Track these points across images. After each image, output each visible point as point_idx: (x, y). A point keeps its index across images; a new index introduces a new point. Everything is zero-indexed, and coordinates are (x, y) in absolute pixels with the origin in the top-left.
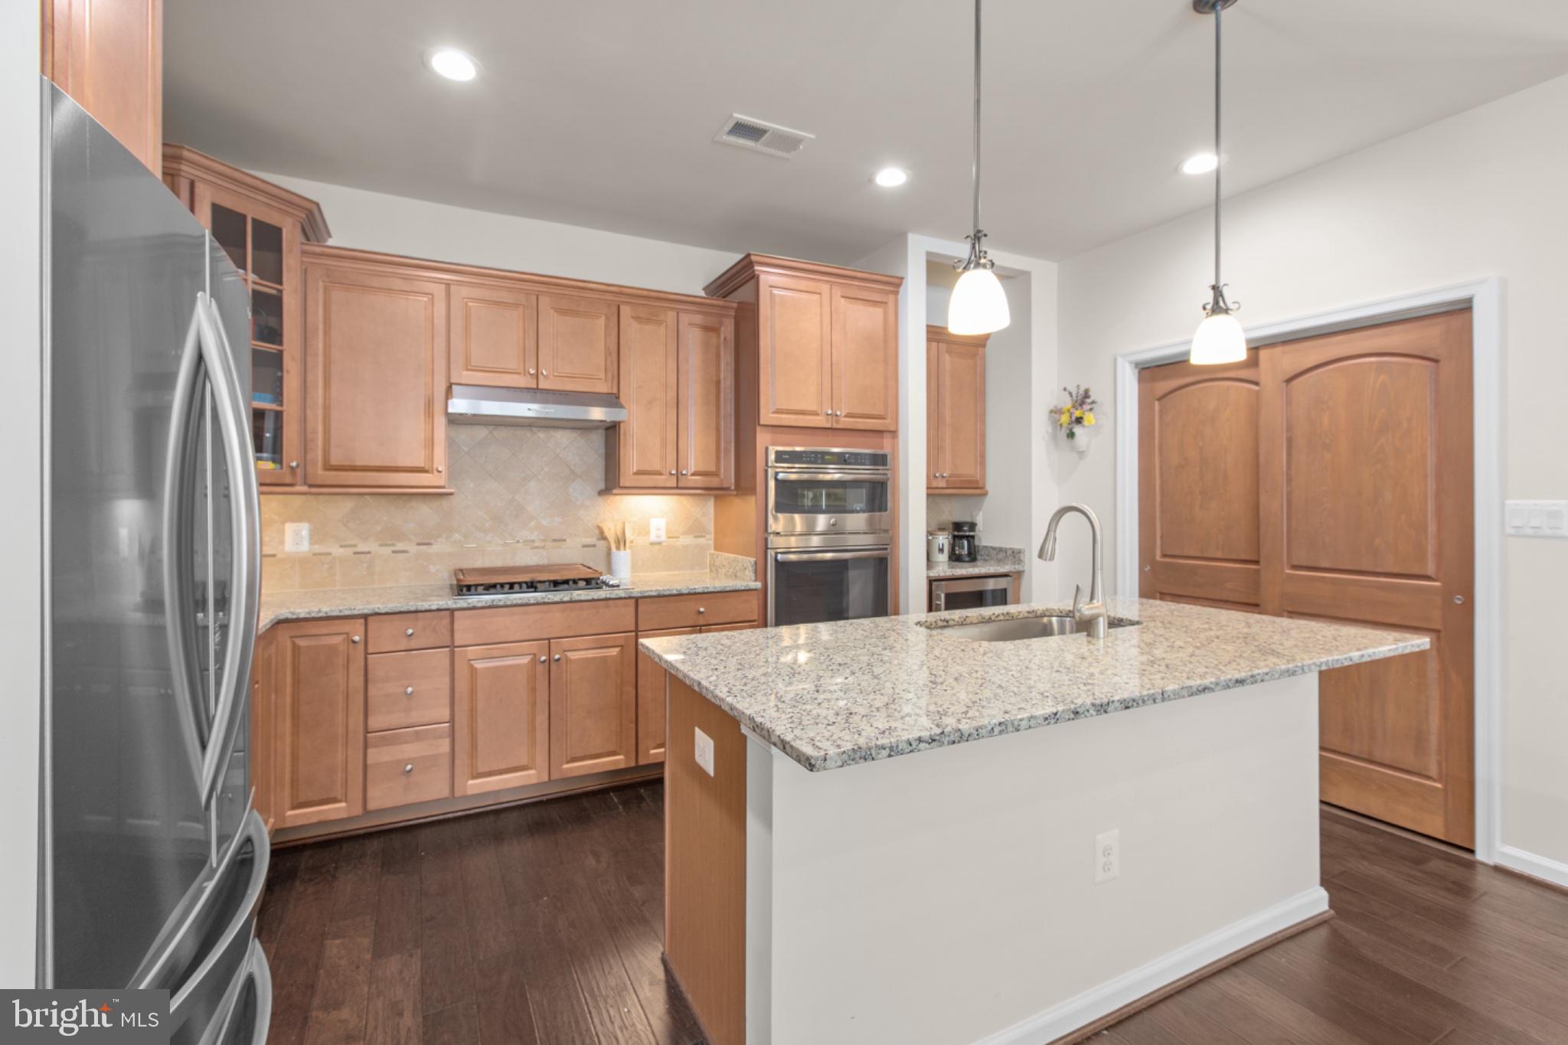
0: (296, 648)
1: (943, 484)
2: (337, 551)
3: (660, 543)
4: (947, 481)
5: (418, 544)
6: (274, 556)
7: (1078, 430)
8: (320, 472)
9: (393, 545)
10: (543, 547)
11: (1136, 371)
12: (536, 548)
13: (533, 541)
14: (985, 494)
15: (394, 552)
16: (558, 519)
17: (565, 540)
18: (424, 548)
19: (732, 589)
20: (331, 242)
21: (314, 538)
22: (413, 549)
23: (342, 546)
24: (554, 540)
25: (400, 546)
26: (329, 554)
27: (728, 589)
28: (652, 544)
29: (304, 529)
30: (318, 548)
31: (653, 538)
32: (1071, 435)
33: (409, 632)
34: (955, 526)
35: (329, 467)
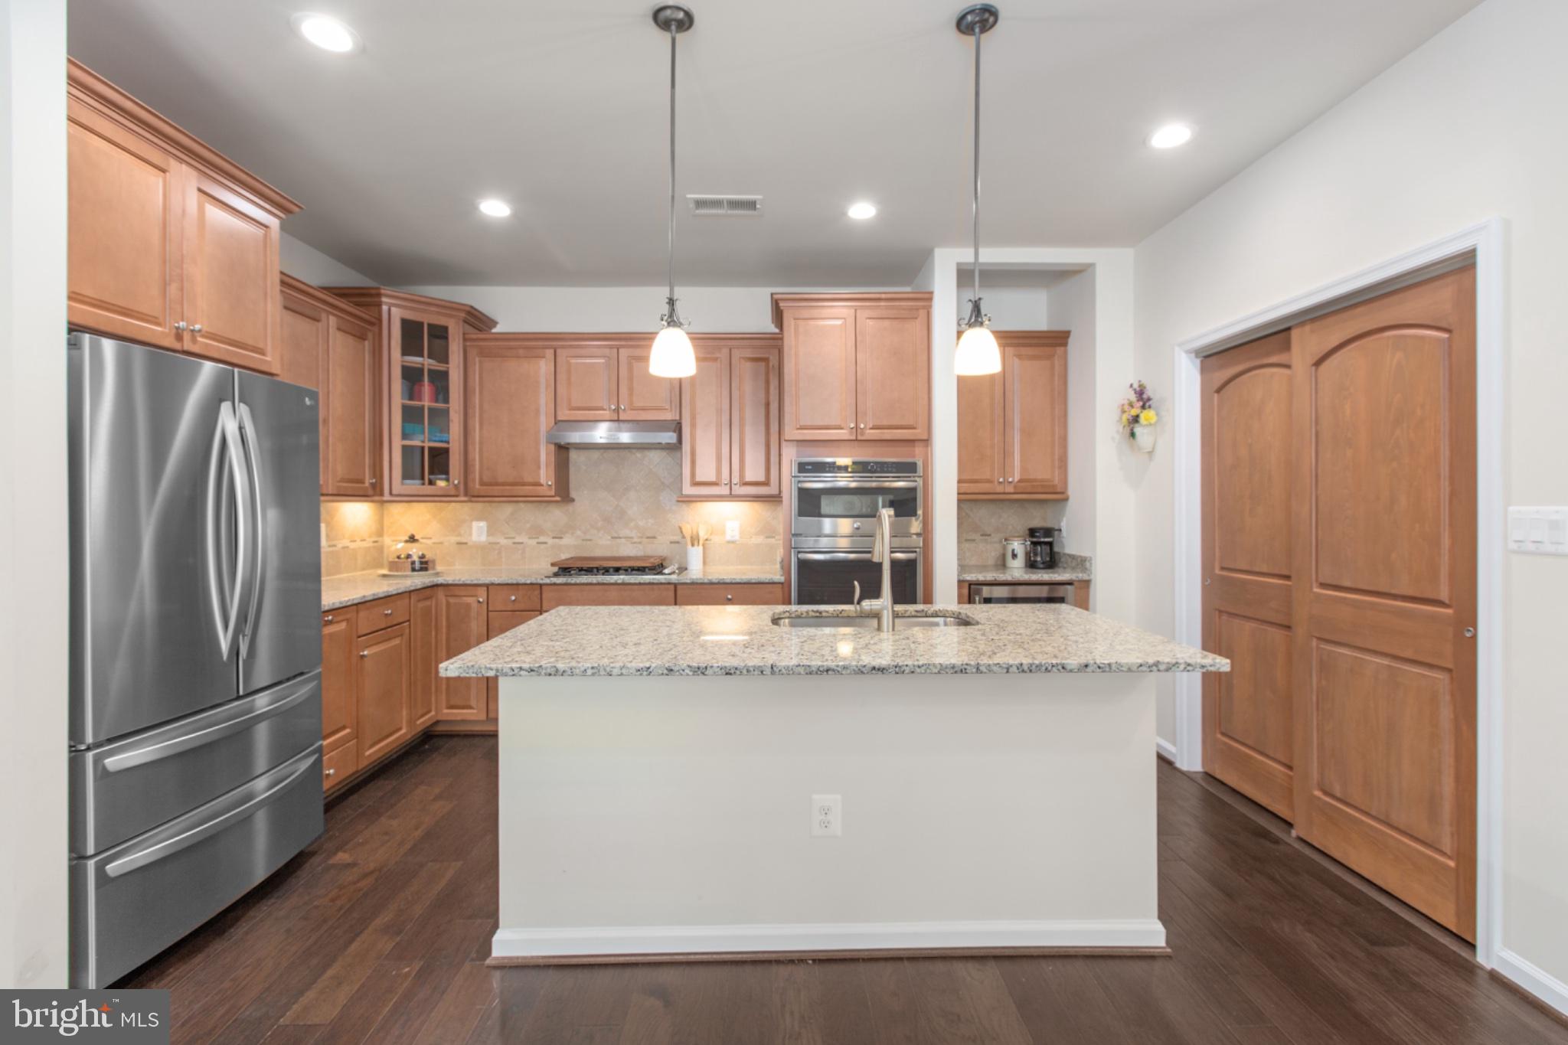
0: (448, 604)
1: (1010, 489)
2: (503, 541)
3: (733, 542)
4: (1015, 487)
5: (553, 538)
6: (466, 543)
7: (1138, 430)
8: (477, 486)
9: (538, 538)
10: (640, 543)
11: (1198, 361)
12: (635, 543)
13: (632, 538)
14: (1066, 499)
15: (538, 543)
16: (651, 521)
17: (654, 538)
18: (557, 540)
19: (757, 581)
20: (496, 329)
21: (490, 532)
22: (550, 541)
23: (506, 538)
24: (648, 538)
25: (542, 539)
26: (498, 543)
27: (753, 581)
28: (729, 542)
29: (483, 524)
30: (492, 539)
31: (728, 538)
32: (1133, 435)
33: (513, 598)
34: (1032, 532)
35: (482, 483)
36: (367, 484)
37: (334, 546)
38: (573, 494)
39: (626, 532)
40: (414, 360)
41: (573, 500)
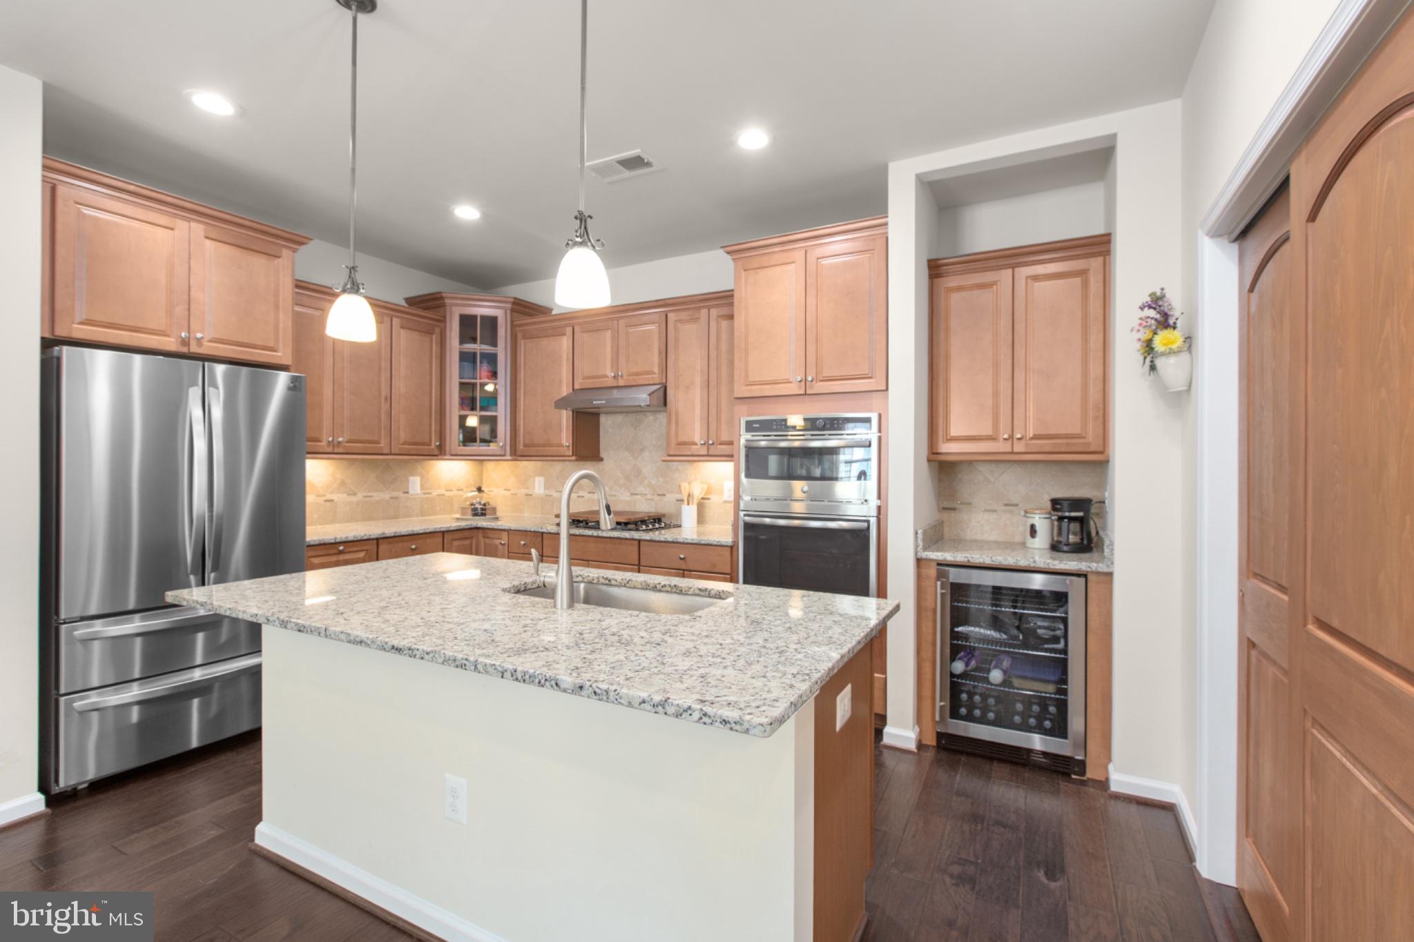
2: (555, 494)
3: (729, 502)
4: (1027, 445)
5: (589, 493)
6: (531, 495)
7: (1159, 361)
8: (522, 447)
9: (578, 492)
10: (652, 500)
11: (1235, 248)
12: (648, 499)
13: (646, 495)
15: (578, 497)
16: (661, 479)
17: (664, 495)
18: (591, 495)
19: (706, 543)
20: (554, 312)
21: (547, 487)
22: (587, 496)
23: (557, 492)
24: (659, 495)
26: (551, 496)
27: (703, 542)
28: (726, 502)
29: (542, 479)
30: (548, 492)
31: (725, 497)
32: (1153, 368)
33: (522, 543)
34: (1056, 503)
35: (525, 446)
36: (433, 447)
37: (430, 493)
38: (603, 454)
39: (641, 489)
40: (470, 347)
41: (602, 460)
